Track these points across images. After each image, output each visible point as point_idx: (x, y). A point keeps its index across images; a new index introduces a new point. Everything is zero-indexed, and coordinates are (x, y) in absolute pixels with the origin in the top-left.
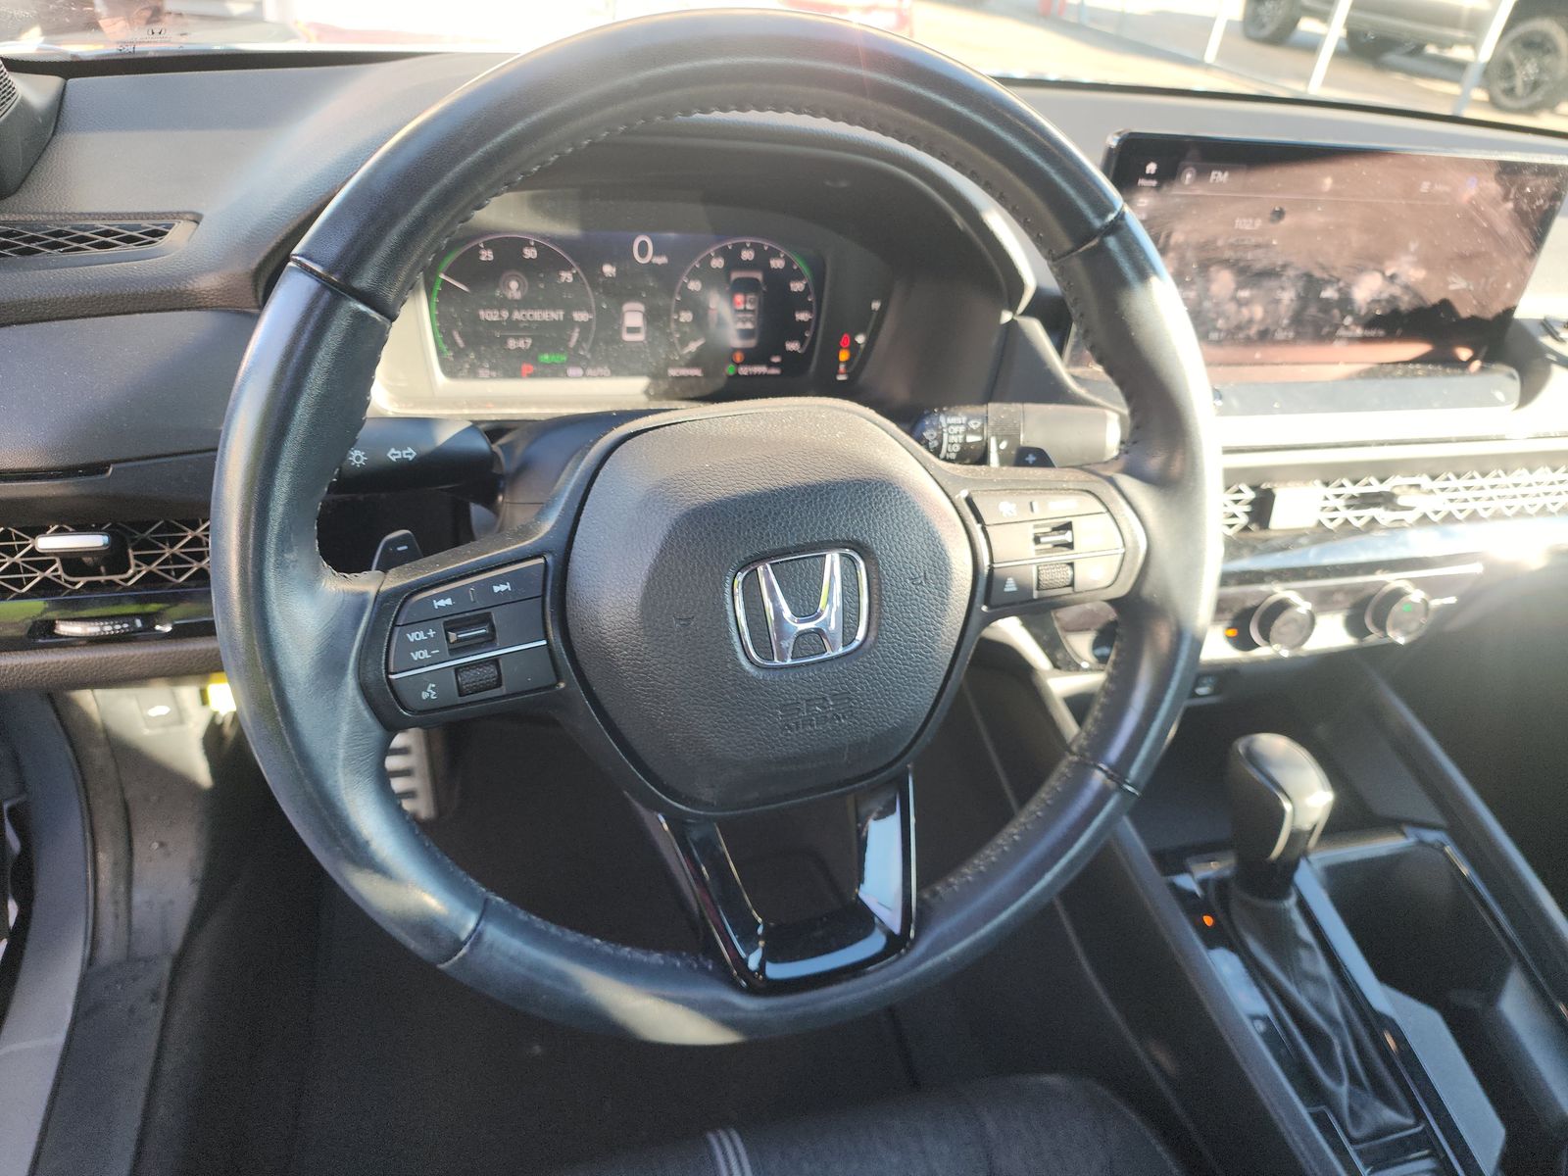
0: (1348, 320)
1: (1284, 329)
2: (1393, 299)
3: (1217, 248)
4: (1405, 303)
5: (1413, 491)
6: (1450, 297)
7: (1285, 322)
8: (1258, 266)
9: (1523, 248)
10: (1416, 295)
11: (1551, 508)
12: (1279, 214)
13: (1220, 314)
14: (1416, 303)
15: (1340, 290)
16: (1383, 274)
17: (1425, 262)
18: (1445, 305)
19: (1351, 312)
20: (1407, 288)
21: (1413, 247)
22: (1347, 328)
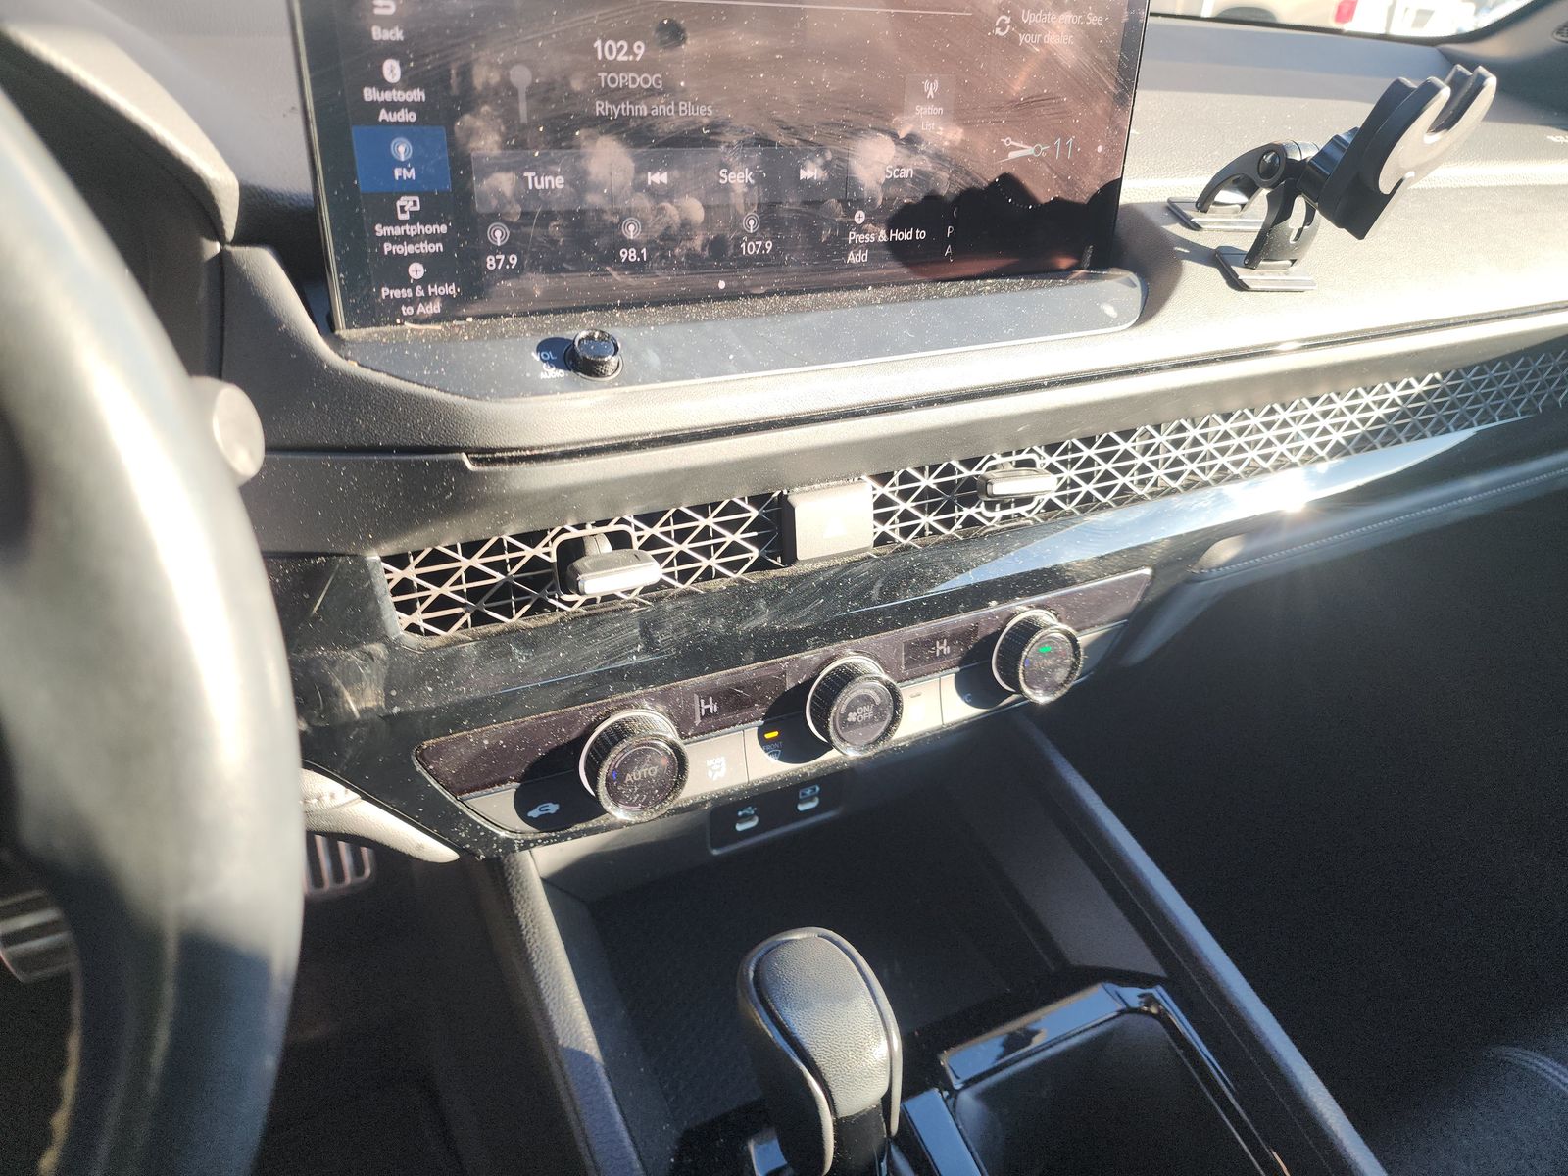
0: (860, 217)
1: (752, 237)
2: (921, 177)
3: (573, 95)
4: (946, 185)
5: (1024, 471)
6: (1013, 171)
7: (752, 225)
8: (667, 128)
9: (1107, 88)
10: (958, 169)
11: (1233, 470)
12: (673, 34)
13: (625, 215)
14: (963, 183)
15: (826, 166)
16: (894, 136)
17: (960, 114)
18: (1008, 182)
19: (859, 203)
20: (938, 157)
21: (931, 89)
22: (860, 230)
